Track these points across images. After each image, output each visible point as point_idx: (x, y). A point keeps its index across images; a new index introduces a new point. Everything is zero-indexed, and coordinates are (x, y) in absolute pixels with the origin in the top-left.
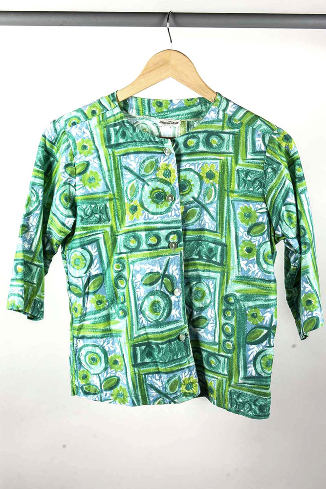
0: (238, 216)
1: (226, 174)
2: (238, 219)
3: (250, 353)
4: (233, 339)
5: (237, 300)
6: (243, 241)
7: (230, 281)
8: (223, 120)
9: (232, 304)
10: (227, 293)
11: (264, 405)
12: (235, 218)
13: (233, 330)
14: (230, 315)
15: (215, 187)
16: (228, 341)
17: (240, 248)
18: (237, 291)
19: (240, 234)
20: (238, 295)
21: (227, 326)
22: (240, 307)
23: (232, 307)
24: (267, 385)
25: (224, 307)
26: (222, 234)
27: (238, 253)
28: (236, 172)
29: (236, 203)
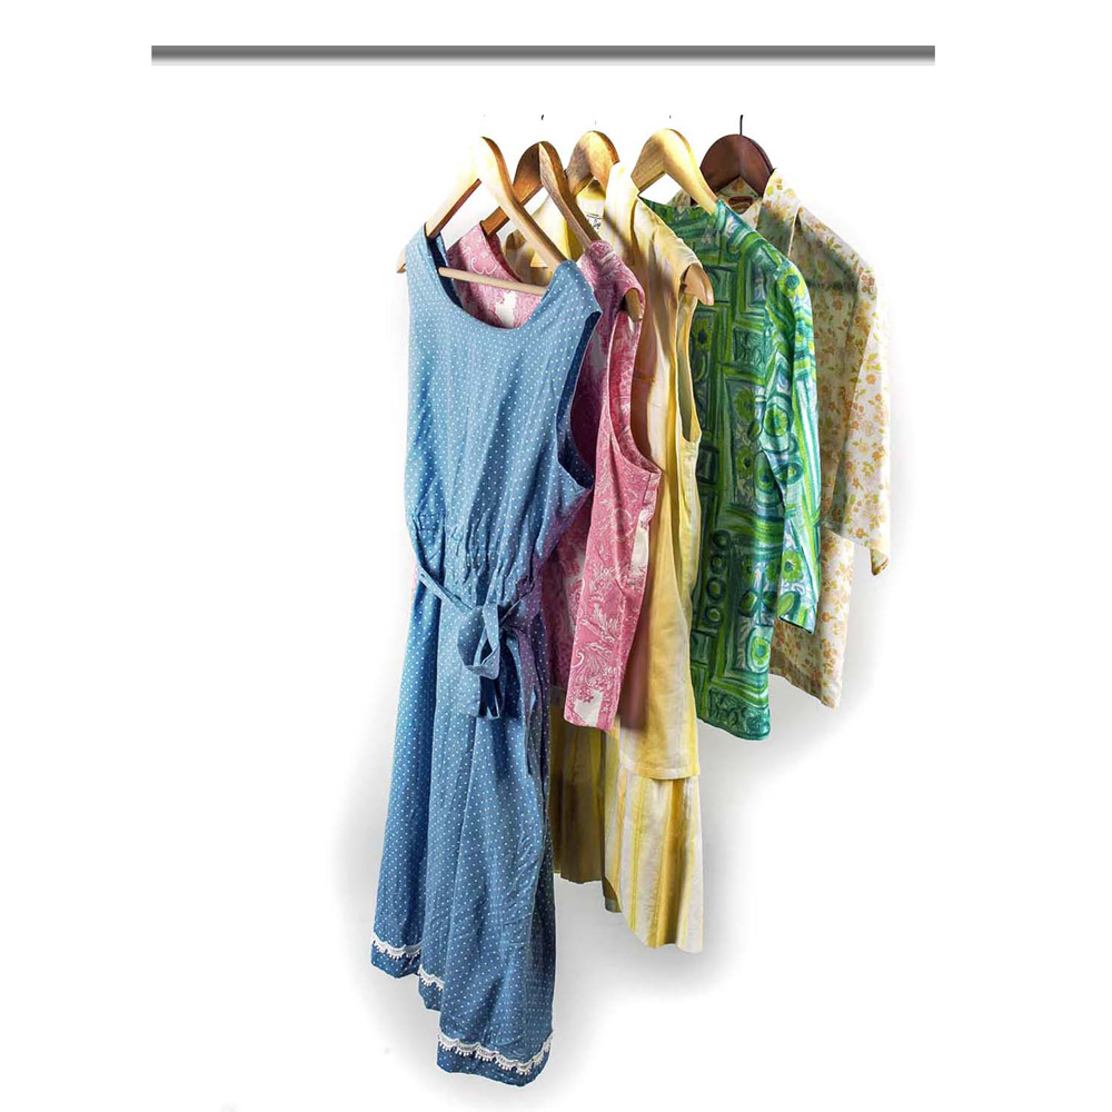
0: (735, 406)
1: (719, 336)
2: (735, 409)
3: (743, 628)
4: (722, 605)
5: (731, 544)
6: (742, 447)
7: (721, 510)
8: (720, 248)
9: (723, 548)
10: (718, 529)
11: (754, 719)
12: (731, 408)
13: (723, 590)
14: (720, 566)
15: (706, 357)
16: (714, 607)
17: (737, 459)
18: (730, 528)
19: (738, 435)
20: (732, 533)
21: (714, 583)
22: (735, 555)
23: (723, 553)
24: (759, 687)
25: (711, 552)
26: (713, 433)
27: (733, 466)
28: (732, 334)
29: (732, 385)
